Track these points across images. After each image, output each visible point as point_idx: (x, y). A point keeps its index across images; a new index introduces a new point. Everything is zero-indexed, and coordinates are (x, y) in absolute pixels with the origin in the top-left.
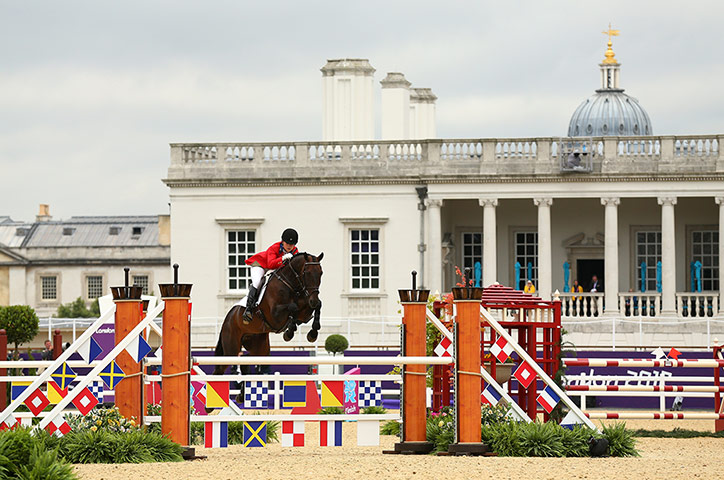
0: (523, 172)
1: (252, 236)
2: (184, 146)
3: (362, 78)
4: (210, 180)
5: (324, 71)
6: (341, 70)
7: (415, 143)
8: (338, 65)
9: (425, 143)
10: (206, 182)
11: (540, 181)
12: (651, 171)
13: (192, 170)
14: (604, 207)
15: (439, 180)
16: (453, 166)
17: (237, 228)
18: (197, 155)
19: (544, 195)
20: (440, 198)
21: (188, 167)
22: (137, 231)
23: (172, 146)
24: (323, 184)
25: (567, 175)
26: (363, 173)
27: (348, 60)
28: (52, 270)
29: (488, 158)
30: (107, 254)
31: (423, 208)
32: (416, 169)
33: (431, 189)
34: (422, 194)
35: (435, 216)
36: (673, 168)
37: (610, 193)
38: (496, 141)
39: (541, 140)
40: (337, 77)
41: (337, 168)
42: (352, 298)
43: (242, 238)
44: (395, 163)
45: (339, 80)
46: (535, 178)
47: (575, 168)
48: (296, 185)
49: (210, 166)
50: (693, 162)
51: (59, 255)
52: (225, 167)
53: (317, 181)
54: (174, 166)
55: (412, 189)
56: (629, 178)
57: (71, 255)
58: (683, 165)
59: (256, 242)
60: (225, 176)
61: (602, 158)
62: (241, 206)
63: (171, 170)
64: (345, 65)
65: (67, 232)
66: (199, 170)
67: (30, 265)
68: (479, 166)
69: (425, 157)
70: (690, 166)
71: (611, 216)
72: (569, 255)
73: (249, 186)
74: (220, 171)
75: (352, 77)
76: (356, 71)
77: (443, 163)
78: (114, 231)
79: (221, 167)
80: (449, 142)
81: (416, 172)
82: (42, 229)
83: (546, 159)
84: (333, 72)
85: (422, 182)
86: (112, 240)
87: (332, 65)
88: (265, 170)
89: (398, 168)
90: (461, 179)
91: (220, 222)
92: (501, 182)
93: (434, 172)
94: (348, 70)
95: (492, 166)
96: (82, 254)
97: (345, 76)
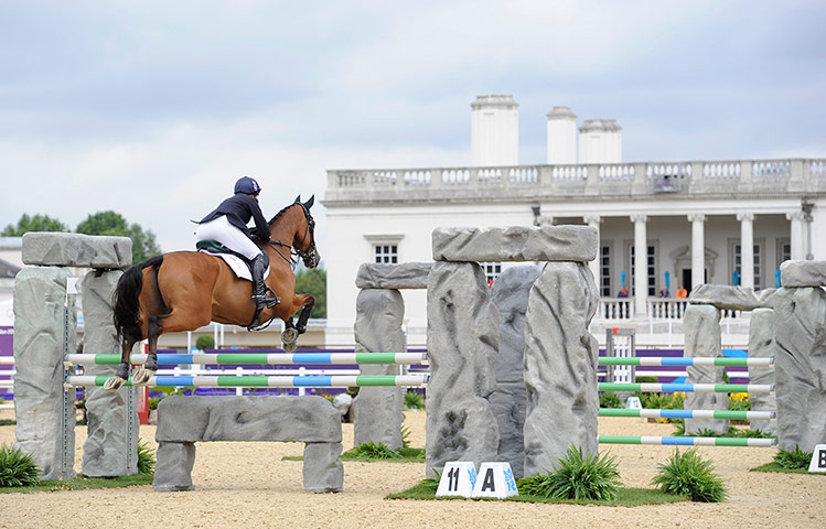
0: (621, 192)
1: (395, 249)
2: (338, 172)
3: (504, 111)
4: (359, 201)
5: (473, 106)
6: (486, 105)
7: (532, 168)
8: (484, 101)
9: (538, 167)
10: (355, 203)
11: (636, 200)
12: (731, 191)
13: (344, 193)
14: (691, 223)
15: (550, 200)
16: (562, 188)
17: (382, 243)
18: (354, 180)
19: (639, 213)
20: (550, 216)
21: (341, 190)
23: (328, 172)
24: (453, 204)
25: (658, 195)
26: (488, 194)
27: (493, 96)
29: (592, 181)
32: (532, 191)
33: (543, 208)
34: (537, 212)
36: (750, 188)
37: (696, 211)
38: (599, 166)
39: (637, 164)
40: (483, 111)
41: (466, 190)
43: (386, 250)
44: (514, 186)
45: (486, 114)
46: (631, 198)
47: (666, 189)
48: (430, 205)
49: (360, 189)
50: (768, 182)
52: (372, 189)
53: (448, 202)
54: (330, 190)
55: (528, 208)
56: (712, 197)
58: (760, 186)
59: (399, 255)
60: (371, 198)
61: (690, 179)
62: (385, 223)
63: (327, 193)
64: (490, 100)
66: (350, 193)
68: (584, 188)
69: (539, 180)
70: (766, 186)
71: (698, 231)
72: (676, 265)
73: (391, 206)
74: (368, 193)
75: (495, 111)
76: (499, 105)
77: (553, 185)
79: (369, 189)
80: (559, 167)
81: (531, 193)
83: (641, 181)
84: (480, 106)
85: (536, 202)
87: (480, 101)
88: (405, 192)
89: (516, 189)
90: (568, 199)
91: (368, 238)
92: (603, 201)
93: (545, 193)
94: (492, 105)
95: (594, 187)
97: (489, 110)
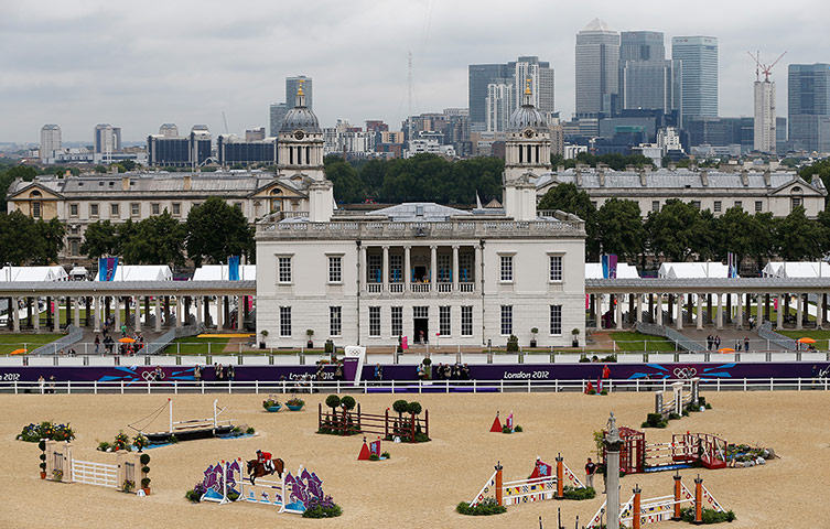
0: (399, 236)
1: (289, 259)
2: (262, 224)
3: (326, 192)
4: (272, 238)
6: (318, 189)
8: (316, 187)
9: (360, 223)
11: (406, 239)
12: (449, 236)
14: (431, 249)
15: (366, 239)
16: (371, 233)
17: (283, 257)
19: (408, 245)
20: (365, 246)
22: (112, 184)
24: (319, 239)
25: (416, 237)
26: (335, 235)
27: (321, 184)
28: (76, 202)
29: (385, 230)
30: (100, 195)
31: (358, 249)
33: (362, 242)
34: (359, 244)
35: (364, 252)
37: (434, 244)
38: (388, 223)
39: (406, 223)
40: (316, 191)
42: (330, 285)
43: (285, 260)
45: (317, 193)
46: (404, 238)
47: (420, 235)
48: (307, 240)
51: (79, 195)
53: (316, 239)
55: (354, 242)
56: (441, 238)
57: (84, 195)
58: (462, 234)
59: (291, 263)
60: (278, 236)
61: (430, 230)
64: (319, 187)
65: (80, 184)
66: (268, 234)
67: (66, 200)
68: (381, 233)
69: (360, 229)
70: (464, 234)
71: (434, 252)
72: (412, 265)
76: (324, 189)
78: (101, 184)
81: (356, 235)
82: (69, 182)
83: (408, 230)
84: (314, 189)
85: (359, 239)
86: (101, 188)
89: (348, 233)
90: (375, 238)
92: (391, 240)
93: (363, 235)
94: (321, 189)
95: (386, 233)
96: (89, 195)
